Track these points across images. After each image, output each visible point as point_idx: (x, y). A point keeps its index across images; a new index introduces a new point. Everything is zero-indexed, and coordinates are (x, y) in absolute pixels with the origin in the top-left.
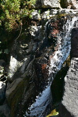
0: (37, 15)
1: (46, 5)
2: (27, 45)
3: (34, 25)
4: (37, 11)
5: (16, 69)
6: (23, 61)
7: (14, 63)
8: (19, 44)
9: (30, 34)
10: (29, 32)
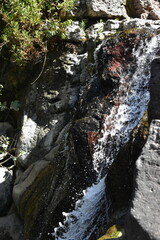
0: (78, 31)
1: (97, 10)
2: (57, 93)
3: (72, 52)
4: (77, 23)
5: (35, 143)
6: (50, 126)
7: (30, 130)
8: (41, 91)
9: (63, 71)
10: (61, 65)
